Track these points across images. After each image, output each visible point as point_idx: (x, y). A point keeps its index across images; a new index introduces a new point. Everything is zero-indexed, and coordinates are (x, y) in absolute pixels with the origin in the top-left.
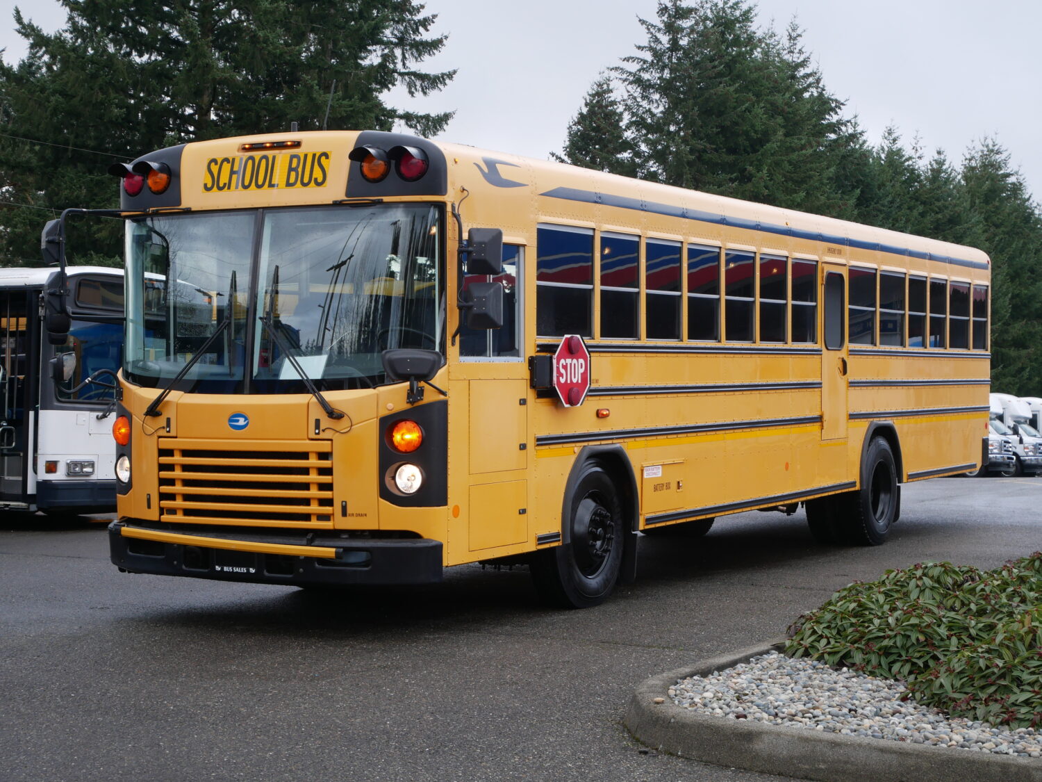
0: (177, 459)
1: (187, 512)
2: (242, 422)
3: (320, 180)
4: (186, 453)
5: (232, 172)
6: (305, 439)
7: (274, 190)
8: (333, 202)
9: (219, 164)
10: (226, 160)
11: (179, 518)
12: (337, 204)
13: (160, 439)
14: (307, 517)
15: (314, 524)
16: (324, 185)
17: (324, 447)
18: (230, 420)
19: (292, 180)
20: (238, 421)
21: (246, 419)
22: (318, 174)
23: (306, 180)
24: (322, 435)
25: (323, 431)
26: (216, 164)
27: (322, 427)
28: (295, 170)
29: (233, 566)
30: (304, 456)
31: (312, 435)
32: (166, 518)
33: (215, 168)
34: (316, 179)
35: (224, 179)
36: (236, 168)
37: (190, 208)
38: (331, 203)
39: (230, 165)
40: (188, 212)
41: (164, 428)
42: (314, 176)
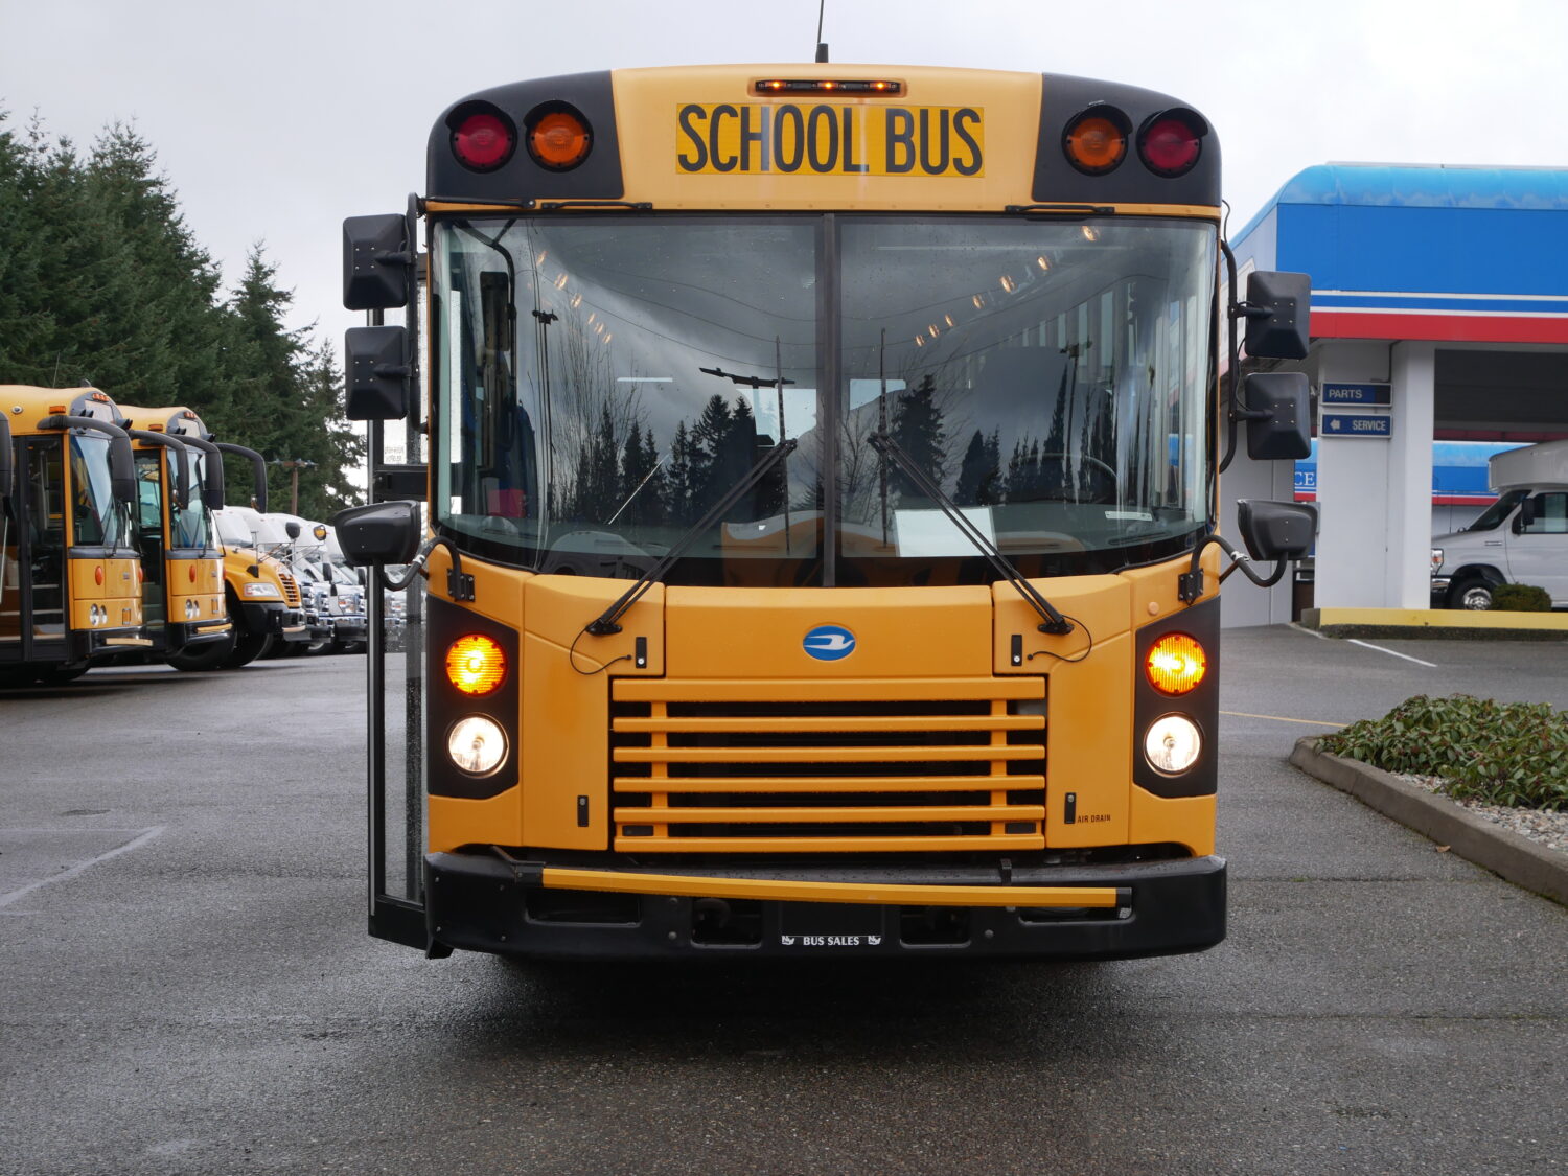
0: (659, 721)
1: (677, 829)
2: (837, 643)
3: (968, 162)
4: (676, 709)
5: (747, 137)
6: (987, 676)
7: (861, 178)
8: (1007, 207)
9: (709, 115)
10: (728, 109)
11: (660, 842)
12: (1013, 213)
13: (616, 682)
14: (983, 828)
15: (999, 840)
16: (979, 173)
17: (1032, 688)
18: (807, 640)
19: (901, 157)
20: (828, 642)
21: (848, 637)
22: (958, 148)
23: (934, 161)
24: (1027, 667)
25: (1030, 658)
26: (702, 114)
27: (1026, 651)
28: (906, 138)
29: (825, 933)
30: (982, 707)
31: (1007, 668)
32: (624, 843)
33: (702, 127)
34: (958, 163)
35: (729, 146)
36: (754, 128)
37: (651, 204)
38: (1002, 209)
39: (737, 121)
40: (643, 212)
41: (629, 658)
42: (952, 156)
